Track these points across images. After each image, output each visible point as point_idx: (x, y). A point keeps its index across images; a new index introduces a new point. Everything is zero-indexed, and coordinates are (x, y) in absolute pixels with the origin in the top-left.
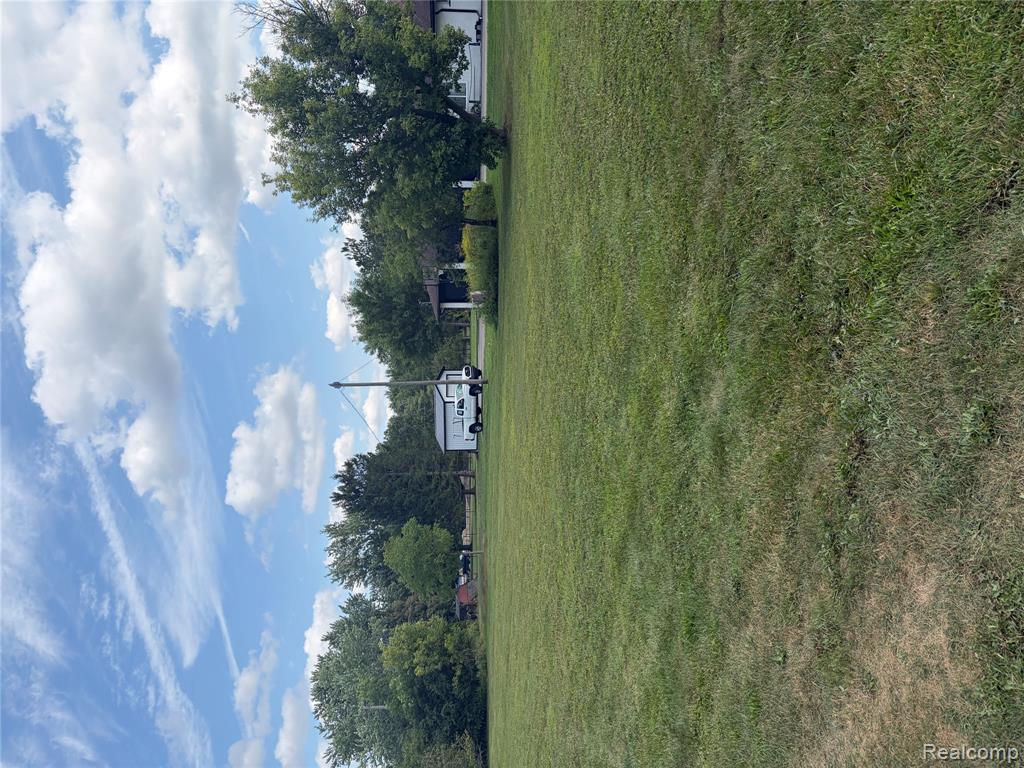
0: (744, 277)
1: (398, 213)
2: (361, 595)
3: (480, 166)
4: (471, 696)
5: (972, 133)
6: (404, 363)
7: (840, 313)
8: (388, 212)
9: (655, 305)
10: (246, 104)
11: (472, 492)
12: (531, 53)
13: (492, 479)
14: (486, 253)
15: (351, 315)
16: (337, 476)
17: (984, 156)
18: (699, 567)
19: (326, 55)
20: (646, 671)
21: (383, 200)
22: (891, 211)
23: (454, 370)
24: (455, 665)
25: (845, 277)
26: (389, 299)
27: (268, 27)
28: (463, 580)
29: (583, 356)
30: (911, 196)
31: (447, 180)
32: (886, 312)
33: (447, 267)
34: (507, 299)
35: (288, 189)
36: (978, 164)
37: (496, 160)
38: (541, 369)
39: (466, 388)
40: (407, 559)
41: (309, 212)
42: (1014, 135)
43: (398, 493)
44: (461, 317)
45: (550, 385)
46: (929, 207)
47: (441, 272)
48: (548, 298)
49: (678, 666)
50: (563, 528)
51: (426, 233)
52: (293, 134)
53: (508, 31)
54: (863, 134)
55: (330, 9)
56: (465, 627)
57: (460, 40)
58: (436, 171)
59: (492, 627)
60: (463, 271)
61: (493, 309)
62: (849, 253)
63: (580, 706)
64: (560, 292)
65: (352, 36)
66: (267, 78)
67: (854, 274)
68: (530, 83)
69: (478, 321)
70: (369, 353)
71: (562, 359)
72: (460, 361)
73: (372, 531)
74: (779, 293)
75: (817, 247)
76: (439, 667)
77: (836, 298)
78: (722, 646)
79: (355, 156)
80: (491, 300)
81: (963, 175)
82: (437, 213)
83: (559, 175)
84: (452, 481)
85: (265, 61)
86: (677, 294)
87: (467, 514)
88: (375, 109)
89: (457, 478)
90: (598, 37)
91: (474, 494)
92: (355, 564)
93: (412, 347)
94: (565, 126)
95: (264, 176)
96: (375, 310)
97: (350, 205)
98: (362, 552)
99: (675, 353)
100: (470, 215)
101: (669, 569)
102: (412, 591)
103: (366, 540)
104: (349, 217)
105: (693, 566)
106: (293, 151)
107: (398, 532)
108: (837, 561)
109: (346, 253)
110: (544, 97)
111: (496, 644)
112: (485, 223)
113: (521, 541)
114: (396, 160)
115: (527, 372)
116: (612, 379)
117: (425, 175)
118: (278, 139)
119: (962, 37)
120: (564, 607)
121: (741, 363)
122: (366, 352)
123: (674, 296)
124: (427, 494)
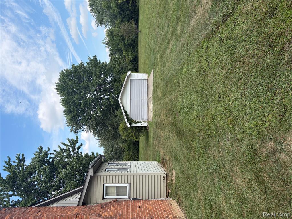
4: (134, 10)
76: (125, 0)
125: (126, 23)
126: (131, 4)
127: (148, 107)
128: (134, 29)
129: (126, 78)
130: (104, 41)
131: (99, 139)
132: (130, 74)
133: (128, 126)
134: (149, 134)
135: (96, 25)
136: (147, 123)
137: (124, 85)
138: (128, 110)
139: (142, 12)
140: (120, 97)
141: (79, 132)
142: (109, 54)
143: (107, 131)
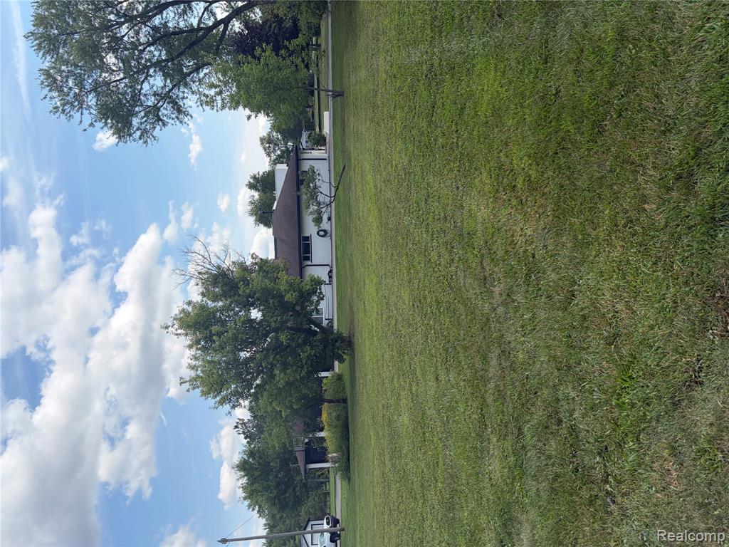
0: (529, 439)
1: (276, 399)
3: (334, 362)
5: (663, 335)
6: (278, 517)
7: (605, 465)
8: (268, 399)
9: (467, 462)
10: (174, 330)
12: (364, 288)
14: (339, 423)
15: (238, 479)
17: (675, 350)
19: (230, 297)
21: (265, 390)
22: (622, 389)
23: (317, 520)
25: (602, 437)
26: (267, 464)
27: (193, 282)
29: (418, 504)
30: (633, 378)
31: (310, 373)
32: (639, 465)
33: (311, 436)
34: (356, 459)
35: (198, 387)
36: (672, 355)
37: (344, 357)
38: (386, 517)
39: (327, 536)
41: (211, 401)
42: (690, 336)
44: (322, 474)
45: (394, 530)
46: (648, 386)
47: (307, 440)
48: (387, 457)
51: (295, 412)
52: (204, 349)
53: (348, 275)
54: (589, 336)
55: (234, 269)
57: (318, 282)
58: (302, 367)
60: (323, 439)
61: (346, 467)
62: (600, 419)
64: (395, 453)
65: (248, 285)
66: (189, 313)
67: (607, 436)
68: (364, 306)
69: (335, 478)
70: (251, 509)
71: (402, 507)
72: (322, 512)
74: (556, 450)
75: (576, 415)
77: (599, 454)
79: (247, 360)
80: (344, 460)
81: (665, 364)
82: (304, 397)
83: (388, 366)
85: (189, 303)
86: (482, 452)
88: (261, 329)
90: (406, 278)
93: (284, 503)
94: (389, 333)
95: (181, 378)
96: (257, 474)
97: (241, 395)
99: (488, 500)
100: (327, 396)
104: (240, 404)
106: (203, 360)
109: (237, 430)
110: (375, 314)
112: (338, 401)
114: (275, 362)
115: (375, 520)
116: (442, 523)
117: (296, 370)
118: (193, 352)
119: (638, 276)
121: (539, 508)
122: (249, 508)
123: (480, 454)
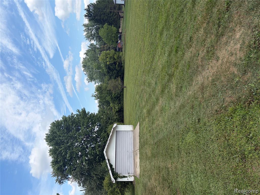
2: (93, 43)
4: (120, 70)
11: (123, 17)
13: (128, 13)
16: (85, 10)
18: (182, 34)
20: (164, 61)
24: (117, 62)
28: (119, 42)
40: (105, 34)
43: (102, 16)
49: (172, 60)
50: (147, 26)
56: (119, 53)
59: (126, 53)
63: (146, 71)
73: (95, 27)
76: (113, 62)
78: (184, 54)
84: (117, 13)
87: (121, 24)
89: (118, 13)
91: (123, 18)
92: (91, 35)
98: (93, 32)
101: (174, 36)
102: (106, 43)
103: (94, 29)
105: (180, 34)
107: (102, 27)
108: (218, 29)
111: (127, 57)
113: (135, 31)
120: (145, 47)
124: (110, 17)
125: (113, 80)
126: (118, 65)
127: (134, 160)
128: (120, 85)
129: (113, 129)
130: (93, 94)
131: (84, 189)
132: (116, 126)
133: (113, 181)
134: (136, 190)
135: (88, 81)
136: (133, 177)
137: (110, 137)
138: (113, 164)
139: (127, 71)
140: (105, 150)
141: (64, 182)
142: (98, 105)
143: (92, 181)
